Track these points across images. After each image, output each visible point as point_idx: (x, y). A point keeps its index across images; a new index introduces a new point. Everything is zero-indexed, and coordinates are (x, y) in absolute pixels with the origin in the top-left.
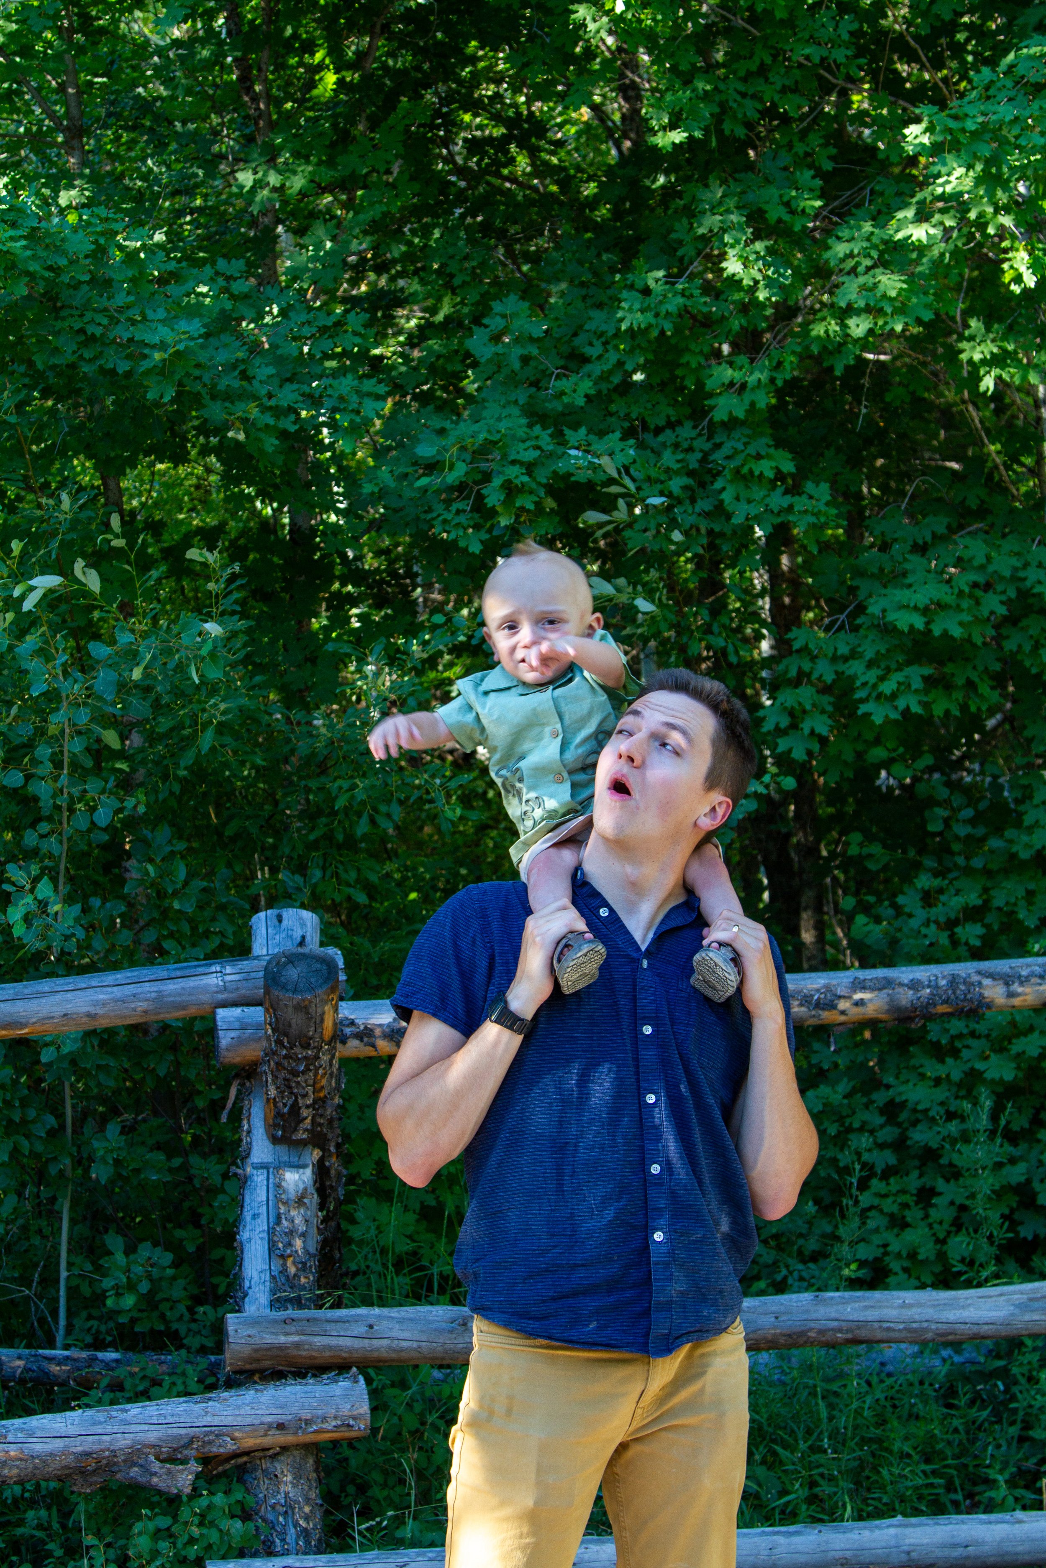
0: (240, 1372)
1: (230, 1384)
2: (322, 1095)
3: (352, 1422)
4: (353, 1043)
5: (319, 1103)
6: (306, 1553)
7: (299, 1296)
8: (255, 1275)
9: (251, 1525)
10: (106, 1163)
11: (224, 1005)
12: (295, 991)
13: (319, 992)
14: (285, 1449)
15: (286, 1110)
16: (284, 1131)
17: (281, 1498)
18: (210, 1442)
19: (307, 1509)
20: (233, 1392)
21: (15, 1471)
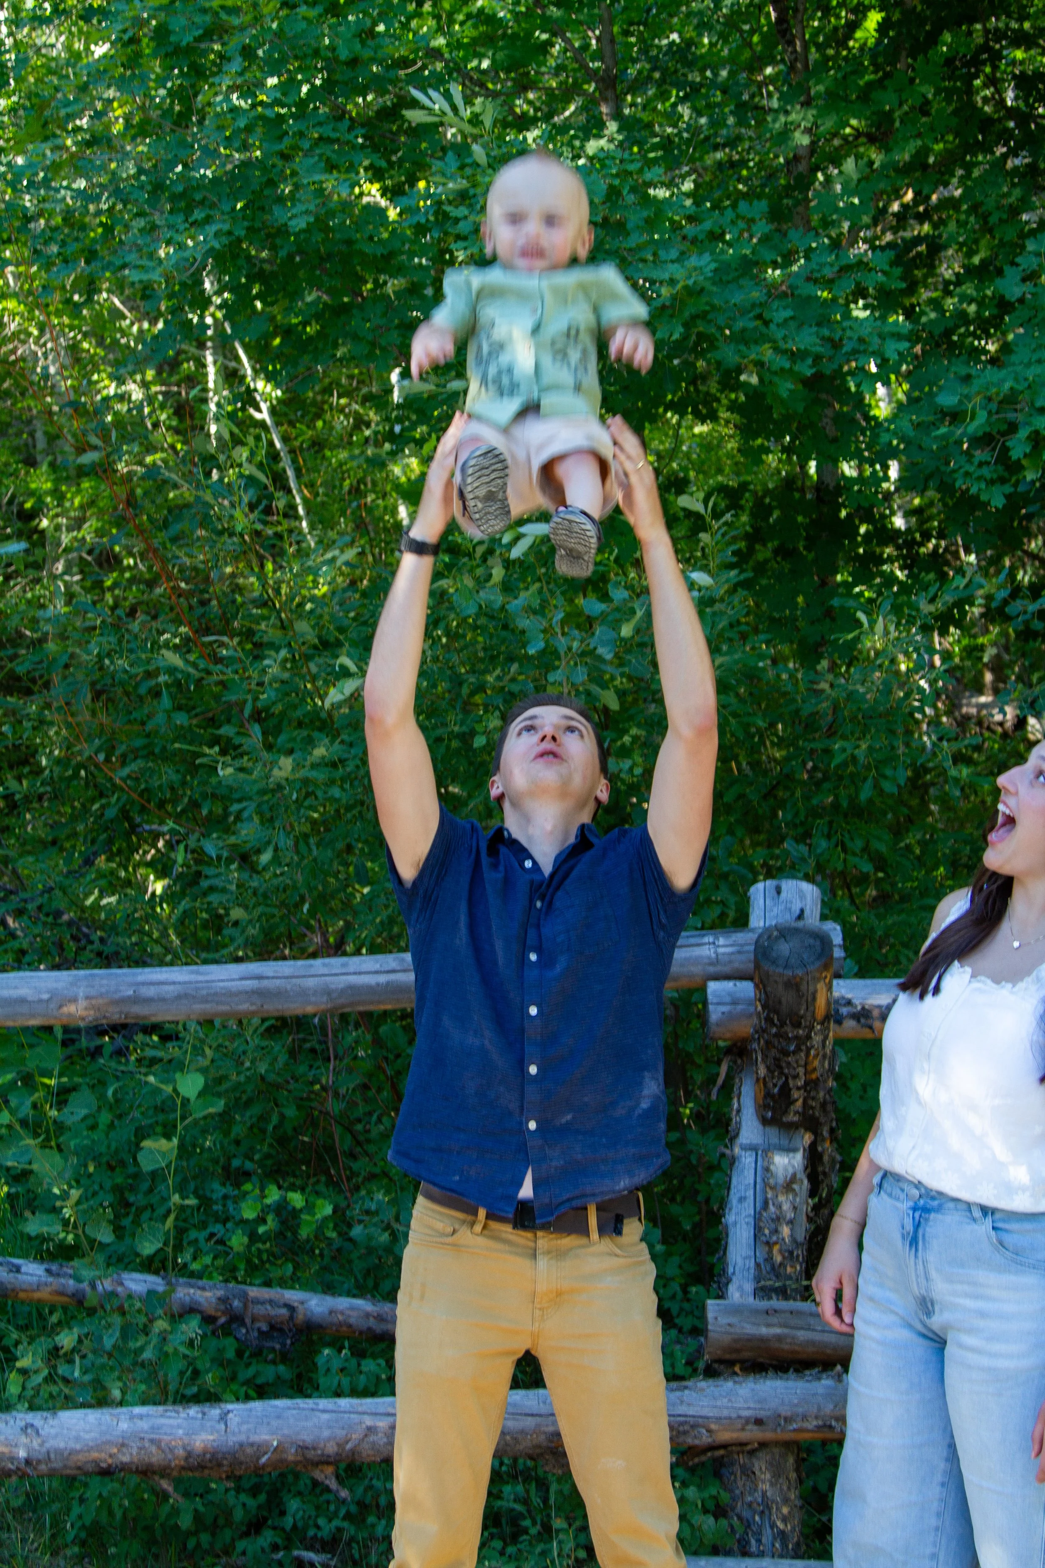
0: (720, 1361)
1: (711, 1373)
2: (814, 1076)
3: (833, 1423)
4: (850, 1024)
5: (811, 1085)
6: (781, 1556)
7: (785, 1286)
8: (740, 1262)
9: (723, 1522)
11: (717, 978)
12: (786, 967)
13: (811, 968)
14: (763, 1445)
15: (776, 1090)
16: (774, 1112)
17: (758, 1496)
18: (685, 1433)
19: (785, 1510)
20: (711, 1382)
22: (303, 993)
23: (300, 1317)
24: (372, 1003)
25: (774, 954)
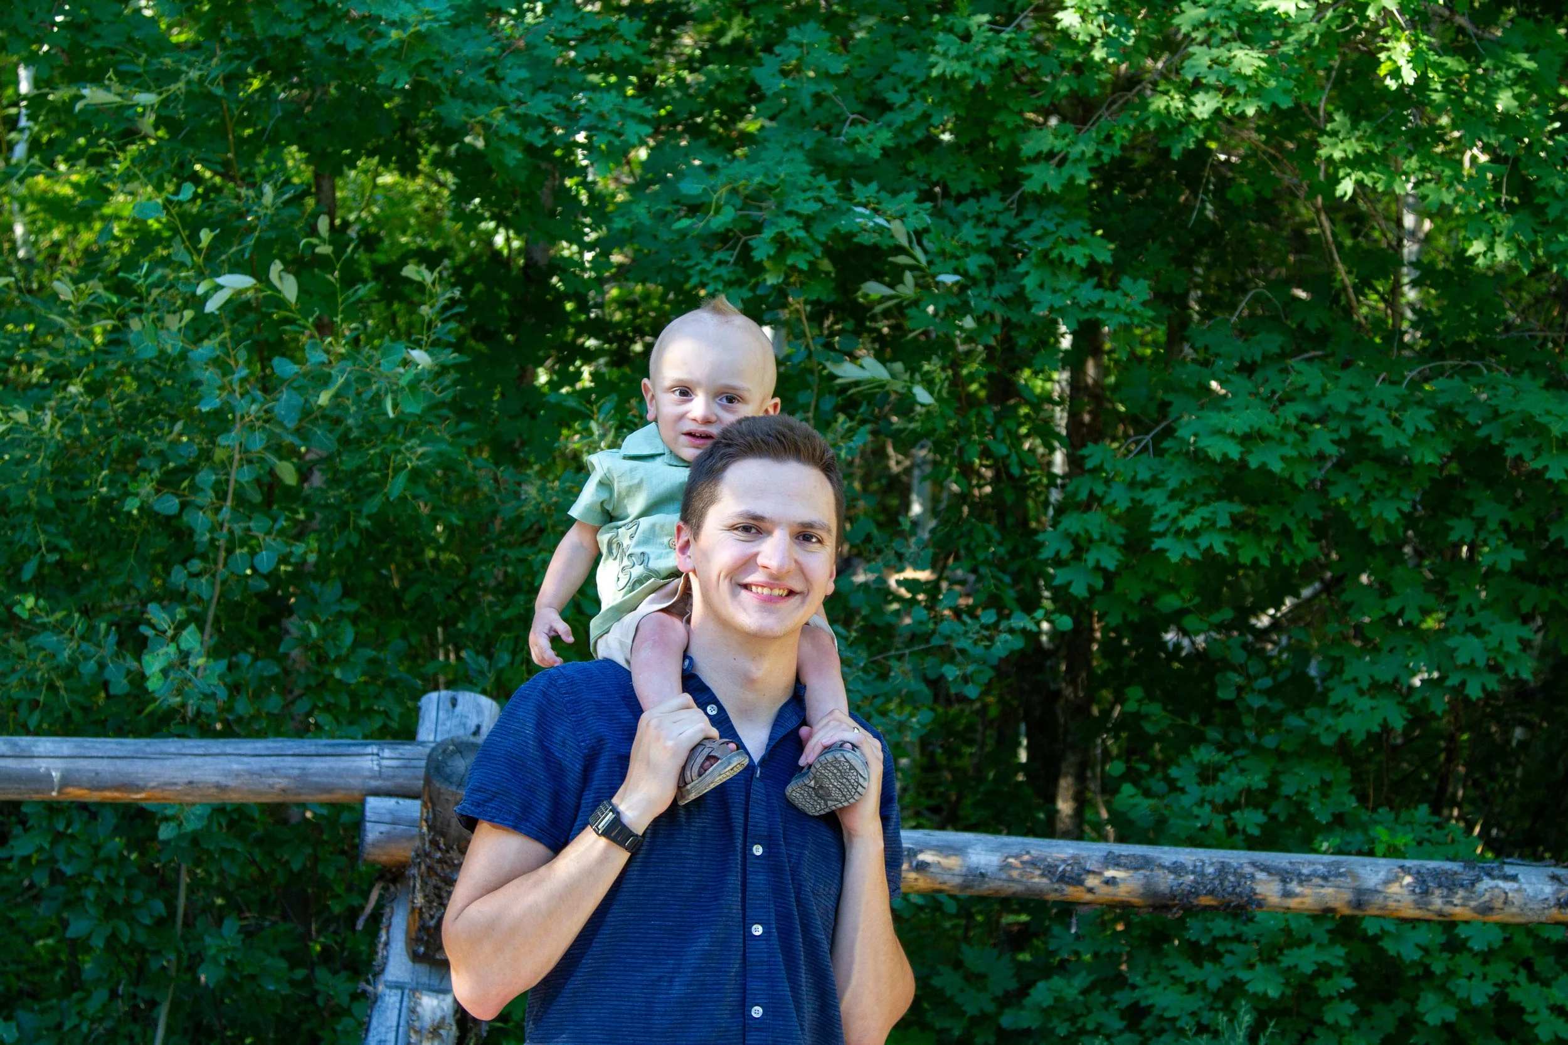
11: (377, 793)
15: (432, 923)
25: (448, 771)
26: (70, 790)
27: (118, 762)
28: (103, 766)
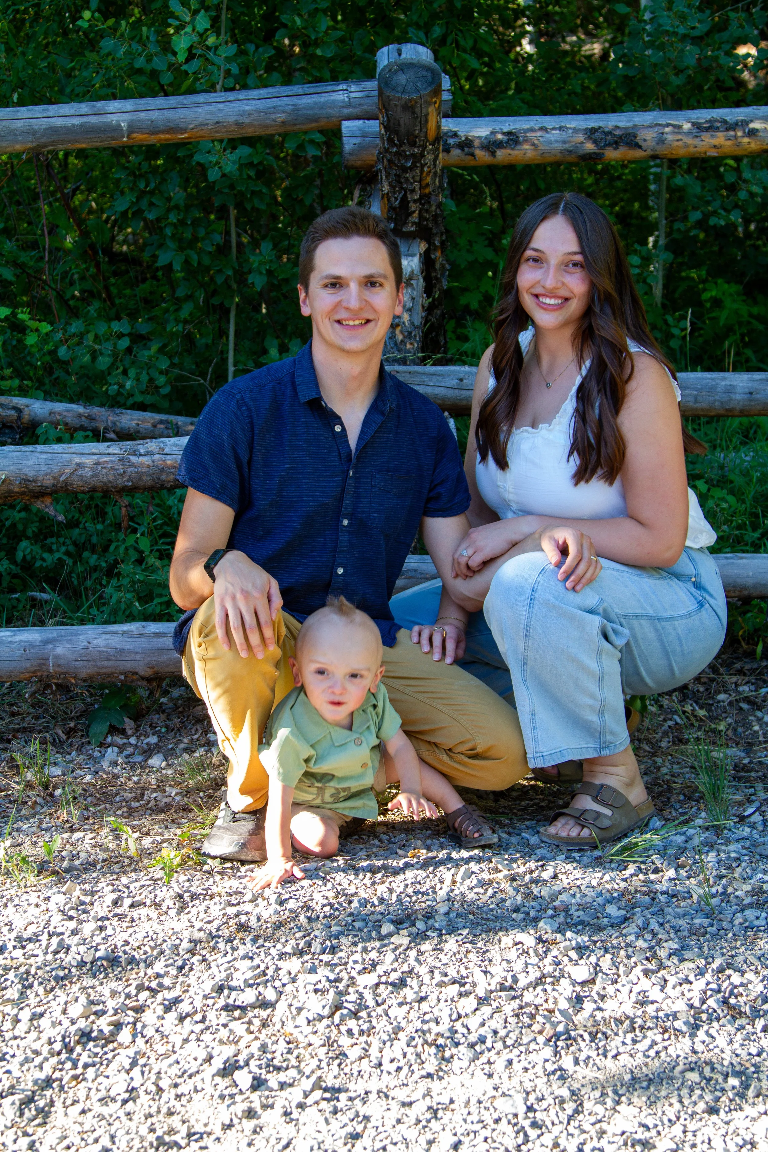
2: (427, 191)
4: (456, 152)
5: (425, 199)
7: (405, 357)
10: (261, 273)
11: (349, 118)
12: (403, 92)
13: (424, 93)
15: (397, 204)
16: (396, 225)
21: (171, 477)
22: (12, 133)
23: (26, 417)
24: (69, 142)
25: (394, 83)
26: (135, 135)
27: (166, 112)
28: (155, 115)
